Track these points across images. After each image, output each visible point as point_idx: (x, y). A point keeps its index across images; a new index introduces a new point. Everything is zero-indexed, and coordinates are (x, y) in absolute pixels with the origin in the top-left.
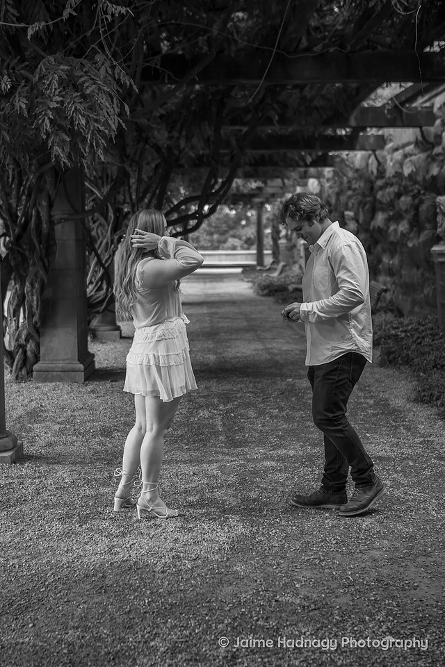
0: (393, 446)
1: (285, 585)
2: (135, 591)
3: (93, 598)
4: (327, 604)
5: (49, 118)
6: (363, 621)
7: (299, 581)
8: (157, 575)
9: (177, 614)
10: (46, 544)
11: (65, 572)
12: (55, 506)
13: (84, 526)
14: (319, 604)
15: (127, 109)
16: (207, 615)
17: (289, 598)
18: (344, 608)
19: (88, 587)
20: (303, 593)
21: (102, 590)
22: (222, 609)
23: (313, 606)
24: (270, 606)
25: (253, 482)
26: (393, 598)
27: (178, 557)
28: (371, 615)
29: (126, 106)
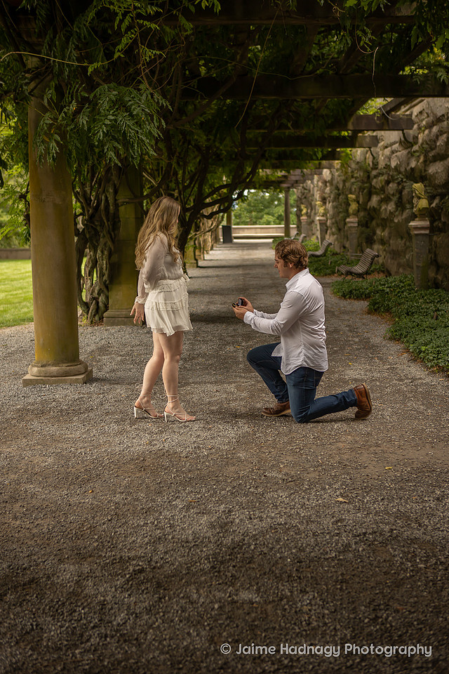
0: (367, 371)
1: (273, 465)
2: (165, 469)
3: (135, 474)
4: (300, 478)
5: (103, 132)
6: (324, 489)
7: (283, 463)
8: (182, 459)
9: (194, 484)
10: (105, 439)
11: (117, 457)
12: (113, 413)
13: (133, 427)
14: (295, 478)
15: (164, 123)
16: (214, 485)
17: (274, 474)
18: (312, 481)
19: (132, 467)
20: (285, 471)
21: (143, 469)
22: (226, 481)
23: (290, 479)
24: (260, 479)
25: (259, 396)
26: (348, 474)
27: (199, 447)
28: (330, 485)
29: (163, 121)
